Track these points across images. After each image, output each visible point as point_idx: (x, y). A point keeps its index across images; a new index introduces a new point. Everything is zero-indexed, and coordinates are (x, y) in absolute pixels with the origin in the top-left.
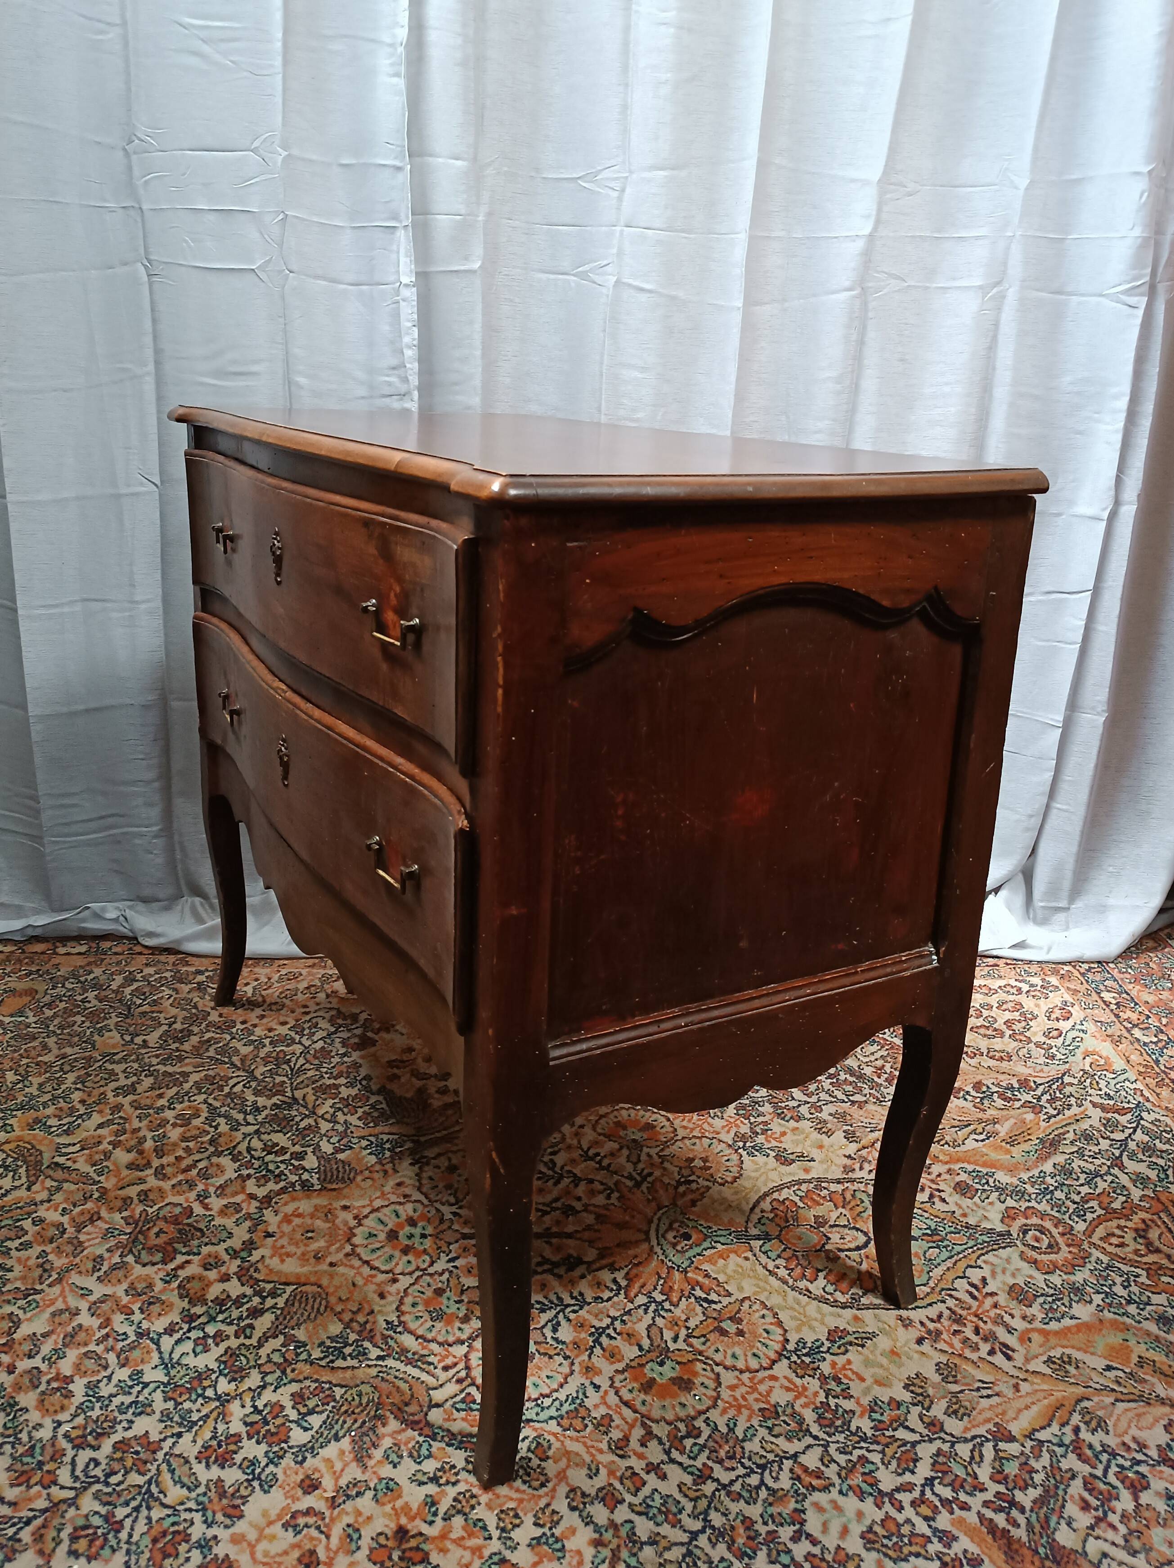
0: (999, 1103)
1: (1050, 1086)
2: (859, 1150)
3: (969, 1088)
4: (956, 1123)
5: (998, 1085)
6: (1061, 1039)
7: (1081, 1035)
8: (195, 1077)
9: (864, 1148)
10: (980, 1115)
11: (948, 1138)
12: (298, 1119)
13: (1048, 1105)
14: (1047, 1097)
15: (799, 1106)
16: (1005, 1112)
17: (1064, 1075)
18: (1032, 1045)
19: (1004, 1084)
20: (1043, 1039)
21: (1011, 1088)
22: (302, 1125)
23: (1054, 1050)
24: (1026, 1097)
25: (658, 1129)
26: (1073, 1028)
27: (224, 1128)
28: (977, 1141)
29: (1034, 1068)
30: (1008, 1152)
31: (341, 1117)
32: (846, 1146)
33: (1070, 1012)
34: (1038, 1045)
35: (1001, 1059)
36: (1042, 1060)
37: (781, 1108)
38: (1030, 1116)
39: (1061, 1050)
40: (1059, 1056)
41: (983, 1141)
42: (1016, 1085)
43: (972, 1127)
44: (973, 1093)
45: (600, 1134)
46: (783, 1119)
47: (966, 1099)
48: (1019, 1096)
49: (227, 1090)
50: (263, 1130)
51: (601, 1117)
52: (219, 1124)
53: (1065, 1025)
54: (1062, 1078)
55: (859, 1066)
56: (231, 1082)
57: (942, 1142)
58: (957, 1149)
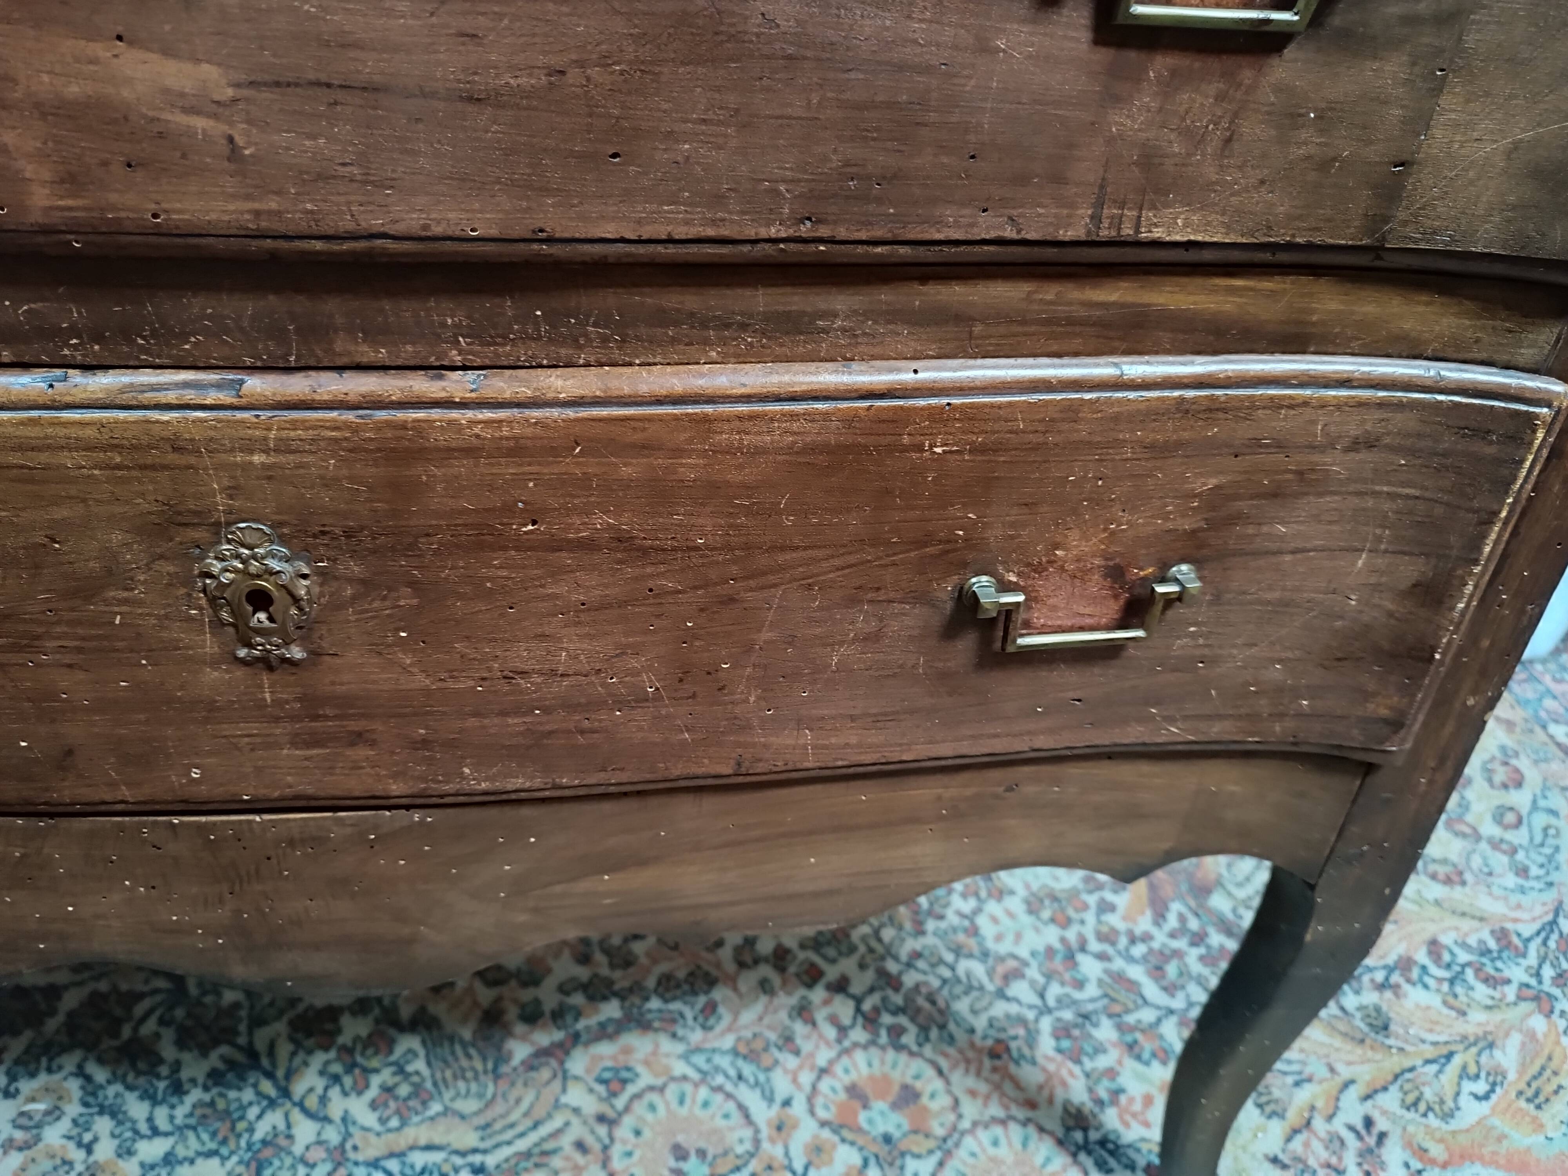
0: (1482, 991)
1: (1545, 943)
2: (1289, 1140)
3: (1422, 957)
4: (1430, 1052)
5: (1464, 946)
6: (1524, 830)
7: (1553, 821)
8: (70, 1000)
9: (1296, 1131)
10: (1461, 1027)
11: (1429, 1094)
12: (253, 1112)
13: (1556, 992)
14: (1548, 972)
15: (1159, 1021)
16: (1497, 1017)
17: (1557, 914)
18: (1484, 845)
19: (1472, 941)
20: (1495, 831)
21: (1485, 952)
22: (262, 1129)
23: (1520, 856)
24: (1517, 973)
25: (925, 1100)
26: (1535, 806)
27: (105, 1150)
28: (1477, 1097)
29: (1506, 899)
30: (1539, 1127)
31: (337, 1105)
32: (1264, 1130)
33: (1517, 771)
34: (1496, 844)
35: (1448, 881)
36: (1511, 880)
37: (1132, 1029)
38: (1538, 1023)
39: (1533, 855)
40: (1534, 871)
41: (1486, 1097)
42: (1492, 944)
43: (1457, 1060)
44: (1433, 970)
45: (823, 1124)
46: (1138, 1058)
47: (1426, 987)
48: (1507, 973)
49: (126, 1032)
50: (181, 1152)
51: (823, 1072)
52: (96, 1139)
53: (1521, 799)
54: (1554, 923)
55: (1234, 910)
56: (139, 1009)
57: (1422, 1107)
58: (1454, 1125)
